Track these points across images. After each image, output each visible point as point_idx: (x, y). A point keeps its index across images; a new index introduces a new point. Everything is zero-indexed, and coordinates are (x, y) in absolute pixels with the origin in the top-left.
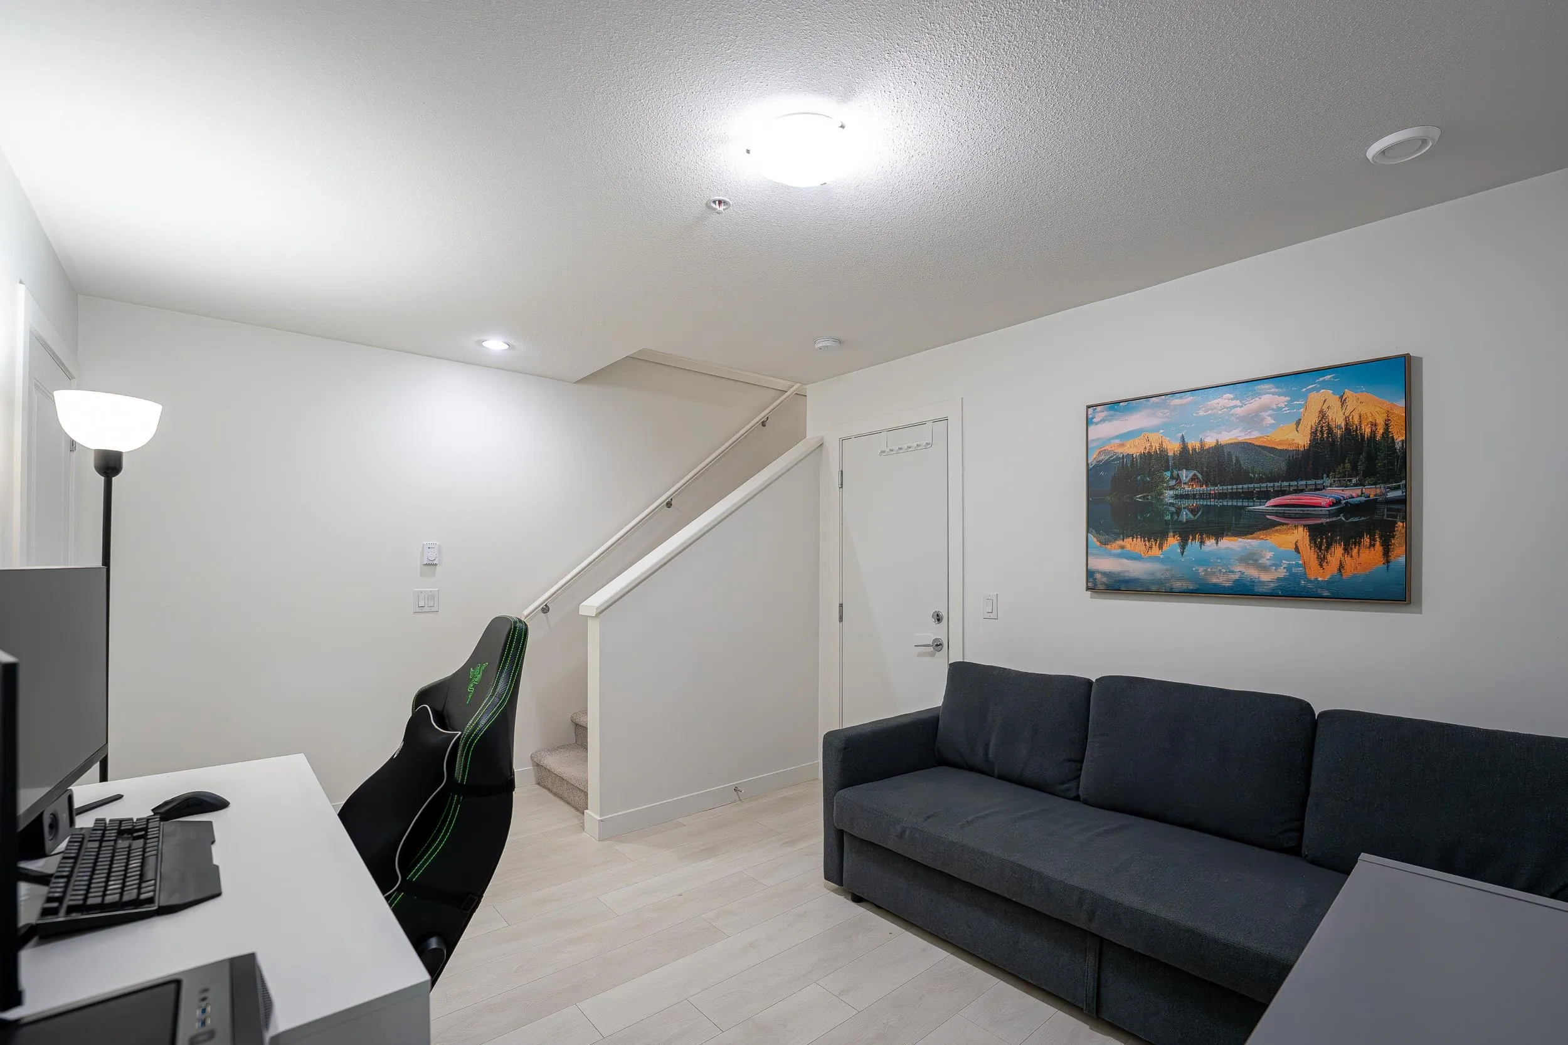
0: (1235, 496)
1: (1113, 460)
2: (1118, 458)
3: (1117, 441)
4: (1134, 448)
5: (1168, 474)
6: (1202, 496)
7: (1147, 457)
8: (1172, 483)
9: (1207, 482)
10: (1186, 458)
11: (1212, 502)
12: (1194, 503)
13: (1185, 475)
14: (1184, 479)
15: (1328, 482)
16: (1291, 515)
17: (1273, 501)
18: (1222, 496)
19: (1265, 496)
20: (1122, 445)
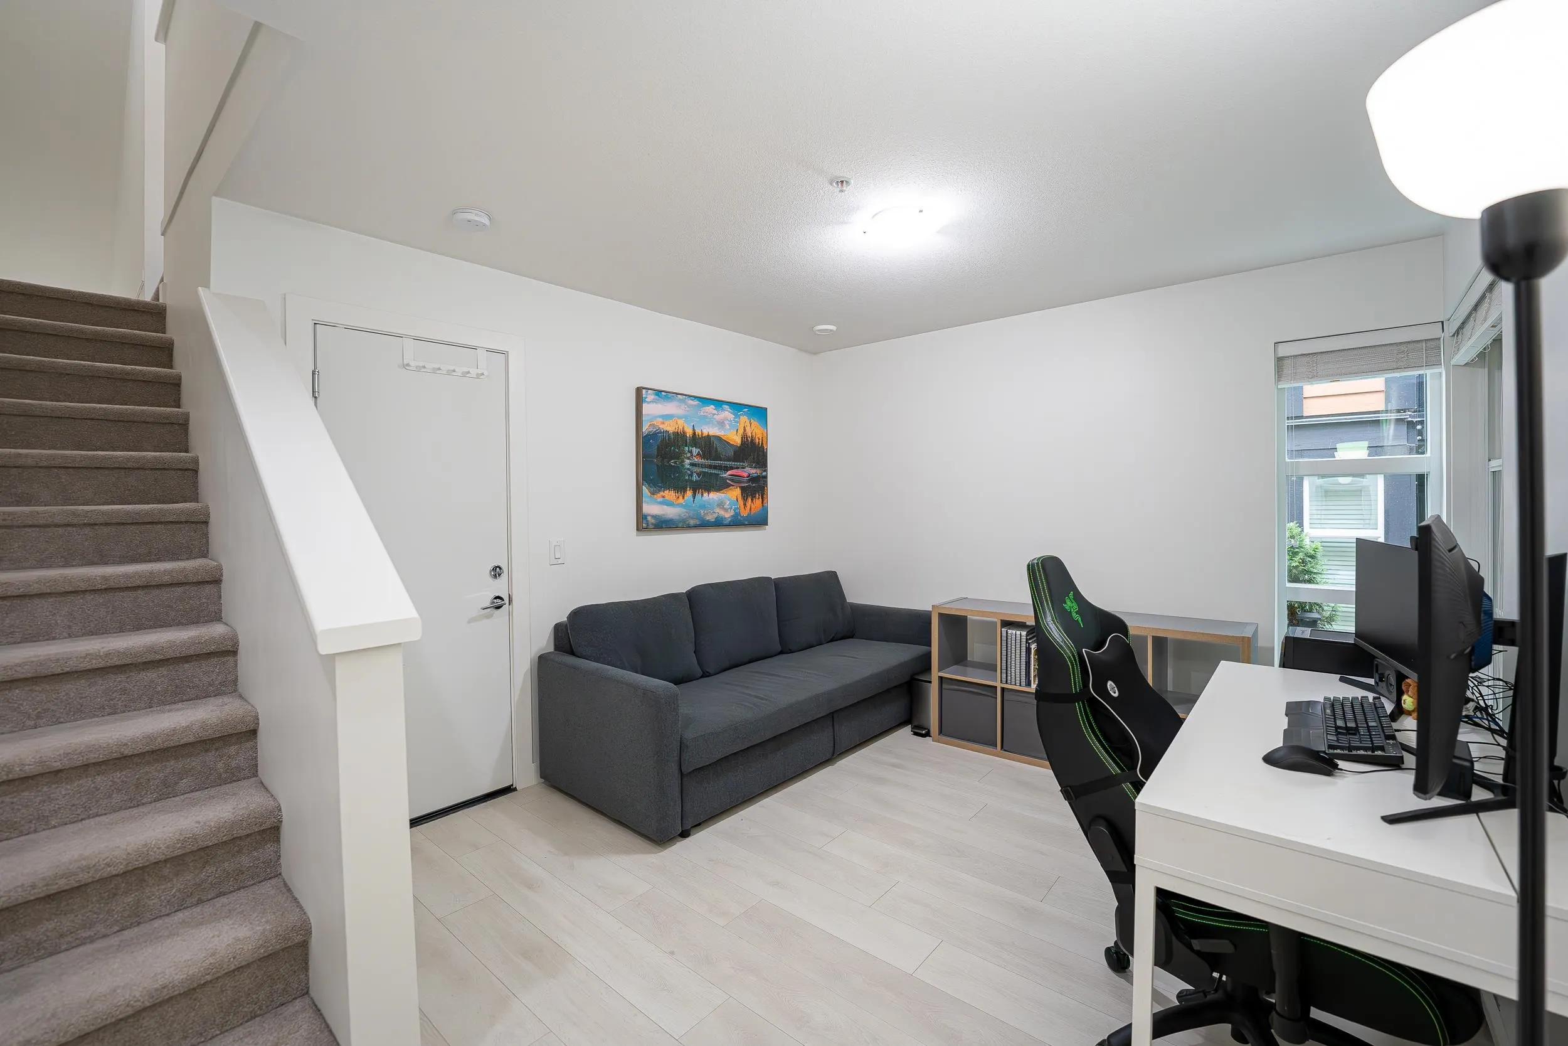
0: (715, 467)
1: (658, 433)
2: (660, 432)
3: (661, 420)
4: (670, 427)
5: (687, 448)
6: (702, 466)
7: (676, 434)
8: (689, 455)
9: (704, 457)
10: (696, 440)
11: (706, 470)
12: (699, 470)
13: (695, 451)
14: (695, 454)
15: (746, 464)
16: (736, 479)
17: (729, 472)
18: (710, 467)
19: (726, 469)
20: (663, 423)
